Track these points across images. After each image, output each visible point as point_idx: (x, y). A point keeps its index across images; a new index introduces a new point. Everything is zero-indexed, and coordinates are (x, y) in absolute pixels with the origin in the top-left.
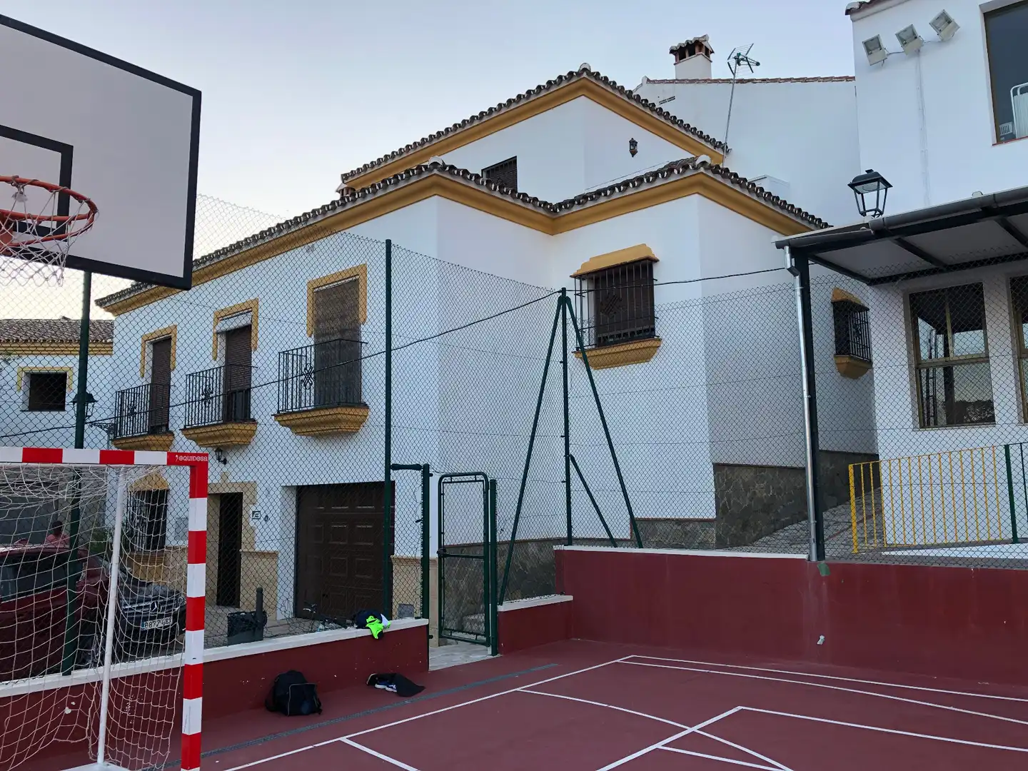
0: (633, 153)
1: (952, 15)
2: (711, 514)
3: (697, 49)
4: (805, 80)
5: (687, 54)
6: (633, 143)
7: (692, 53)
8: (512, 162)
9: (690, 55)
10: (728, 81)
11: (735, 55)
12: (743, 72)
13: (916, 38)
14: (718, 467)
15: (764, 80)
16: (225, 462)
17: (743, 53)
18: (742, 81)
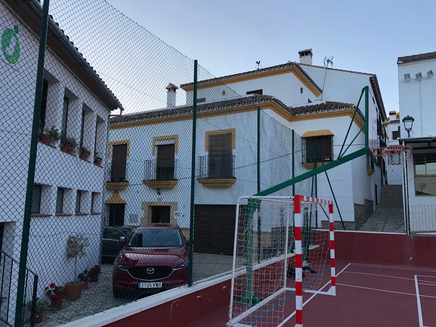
0: (302, 92)
1: (433, 71)
2: (353, 220)
3: (309, 54)
4: (351, 72)
5: (305, 55)
6: (302, 89)
7: (307, 54)
8: (262, 90)
9: (306, 55)
10: (322, 67)
11: (326, 59)
12: (330, 66)
13: (421, 76)
14: (355, 205)
15: (336, 70)
16: (160, 194)
17: (330, 59)
18: (328, 69)
